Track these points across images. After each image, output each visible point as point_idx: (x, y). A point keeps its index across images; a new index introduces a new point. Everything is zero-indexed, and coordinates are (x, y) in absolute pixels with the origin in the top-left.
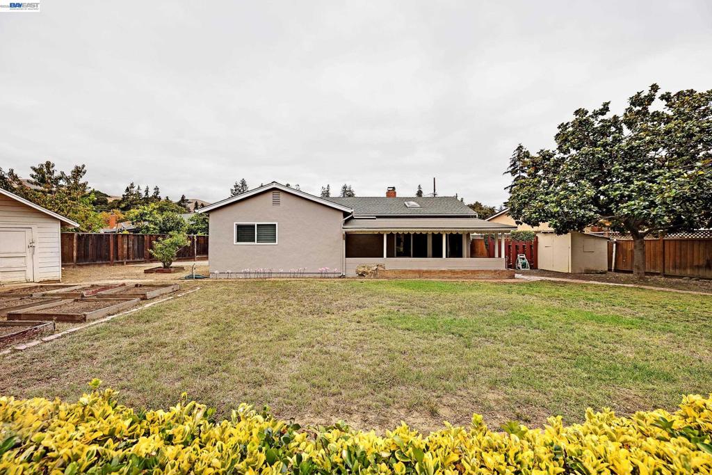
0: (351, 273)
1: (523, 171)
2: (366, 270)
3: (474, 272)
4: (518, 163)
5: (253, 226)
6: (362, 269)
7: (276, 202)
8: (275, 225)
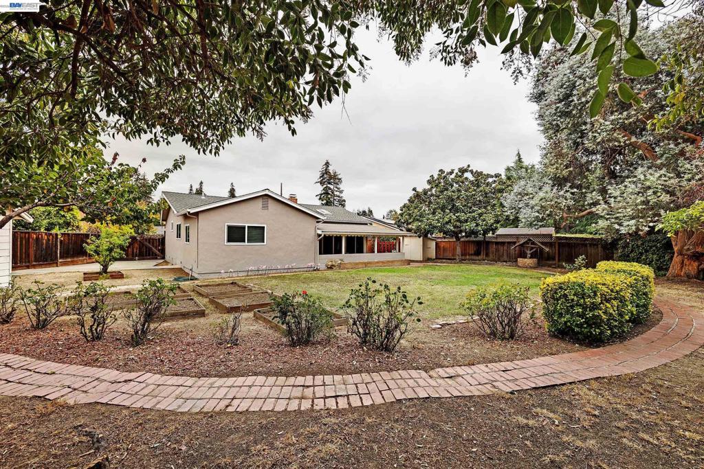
0: (322, 266)
1: (329, 183)
2: (334, 264)
3: (392, 262)
4: (325, 176)
5: (244, 228)
6: (330, 263)
7: (265, 207)
8: (264, 227)
